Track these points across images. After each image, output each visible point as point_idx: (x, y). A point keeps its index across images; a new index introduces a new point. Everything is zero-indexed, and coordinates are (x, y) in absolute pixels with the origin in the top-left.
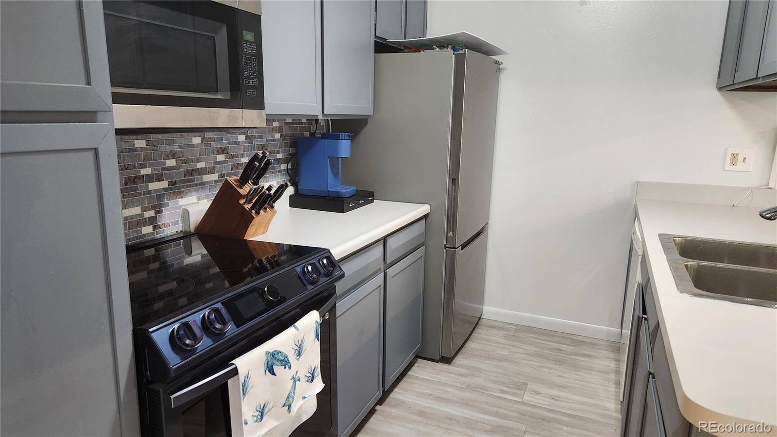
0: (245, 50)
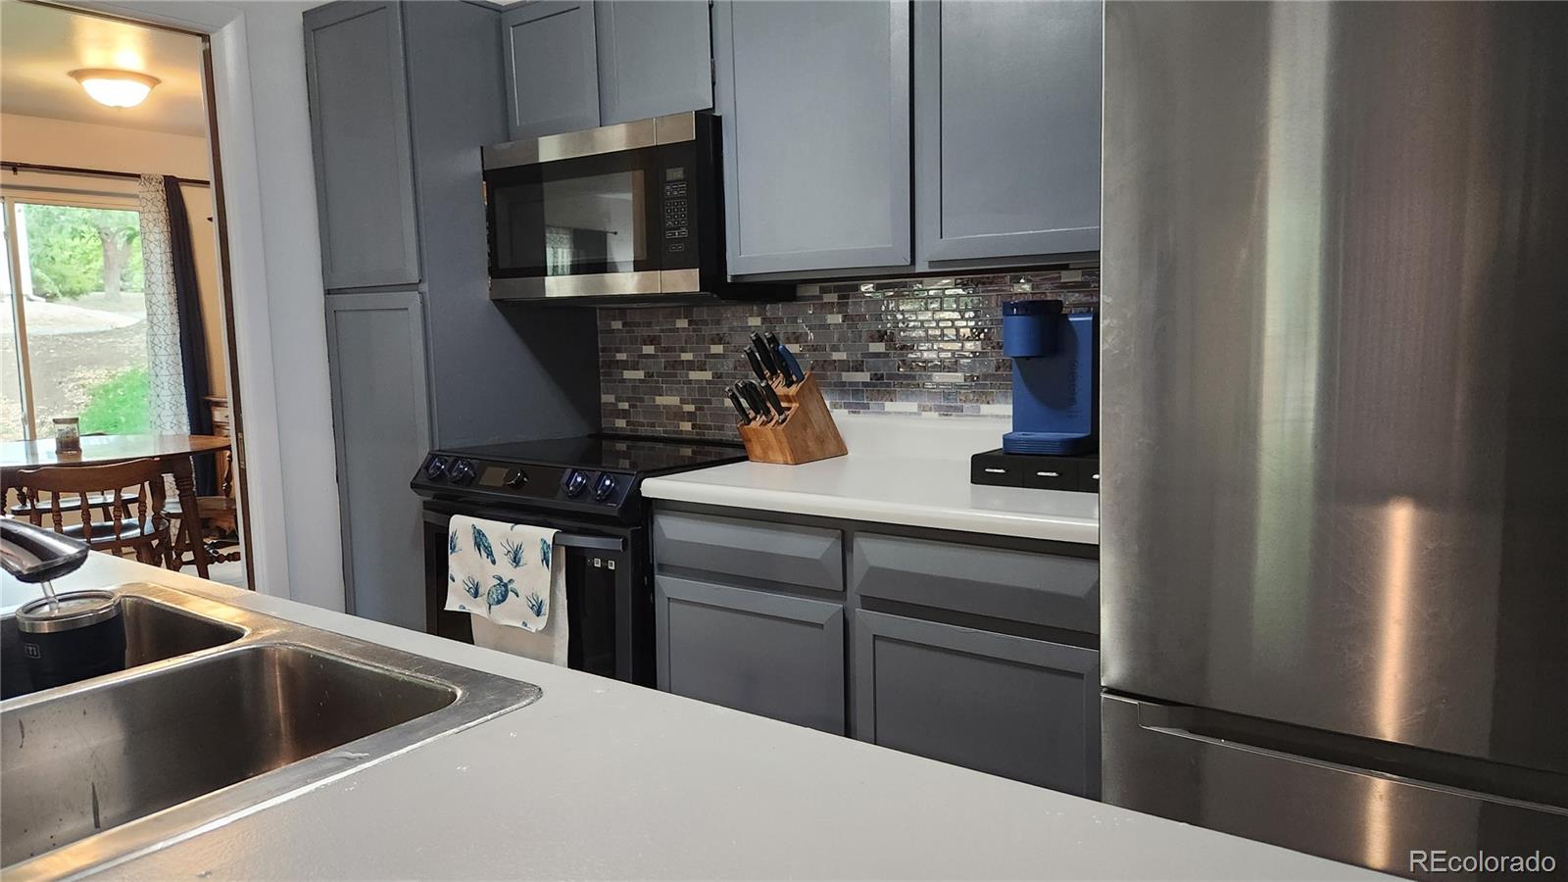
0: (669, 193)
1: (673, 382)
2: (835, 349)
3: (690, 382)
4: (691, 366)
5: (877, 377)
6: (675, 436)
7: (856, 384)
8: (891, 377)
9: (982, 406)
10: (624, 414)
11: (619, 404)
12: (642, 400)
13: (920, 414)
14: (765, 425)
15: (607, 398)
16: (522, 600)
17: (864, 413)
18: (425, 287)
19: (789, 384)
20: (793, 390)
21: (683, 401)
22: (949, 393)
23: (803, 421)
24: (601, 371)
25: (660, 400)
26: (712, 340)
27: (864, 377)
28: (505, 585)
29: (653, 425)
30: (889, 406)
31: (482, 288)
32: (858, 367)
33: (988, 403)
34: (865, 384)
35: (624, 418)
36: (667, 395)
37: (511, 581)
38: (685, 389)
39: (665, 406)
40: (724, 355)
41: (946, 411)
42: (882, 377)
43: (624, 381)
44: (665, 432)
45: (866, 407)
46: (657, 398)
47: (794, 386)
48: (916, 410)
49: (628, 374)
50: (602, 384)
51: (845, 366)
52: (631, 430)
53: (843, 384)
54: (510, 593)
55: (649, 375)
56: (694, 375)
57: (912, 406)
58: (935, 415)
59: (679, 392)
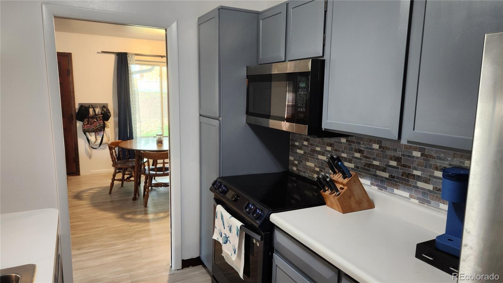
1: (312, 158)
2: (374, 159)
3: (318, 159)
4: (319, 153)
5: (392, 177)
6: (312, 179)
7: (382, 177)
8: (398, 178)
9: (441, 204)
10: (296, 166)
11: (295, 161)
12: (302, 162)
13: (410, 199)
14: (331, 194)
15: (291, 158)
16: (231, 245)
17: (384, 191)
18: (221, 119)
19: (344, 178)
20: (346, 181)
21: (315, 166)
22: (425, 192)
23: (350, 194)
24: (290, 147)
25: (308, 164)
26: (328, 144)
27: (386, 175)
28: (227, 238)
29: (305, 172)
30: (396, 191)
31: (243, 119)
32: (384, 170)
33: (444, 204)
34: (386, 178)
35: (296, 167)
36: (310, 162)
37: (229, 237)
38: (317, 161)
39: (309, 167)
40: (331, 151)
41: (422, 201)
42: (393, 177)
43: (297, 153)
44: (309, 176)
45: (386, 188)
46: (307, 162)
47: (347, 179)
48: (408, 197)
49: (299, 151)
50: (290, 153)
51: (378, 168)
52: (298, 172)
53: (376, 176)
54: (228, 241)
55: (305, 153)
56: (320, 157)
57: (407, 194)
58: (417, 201)
59: (314, 162)
